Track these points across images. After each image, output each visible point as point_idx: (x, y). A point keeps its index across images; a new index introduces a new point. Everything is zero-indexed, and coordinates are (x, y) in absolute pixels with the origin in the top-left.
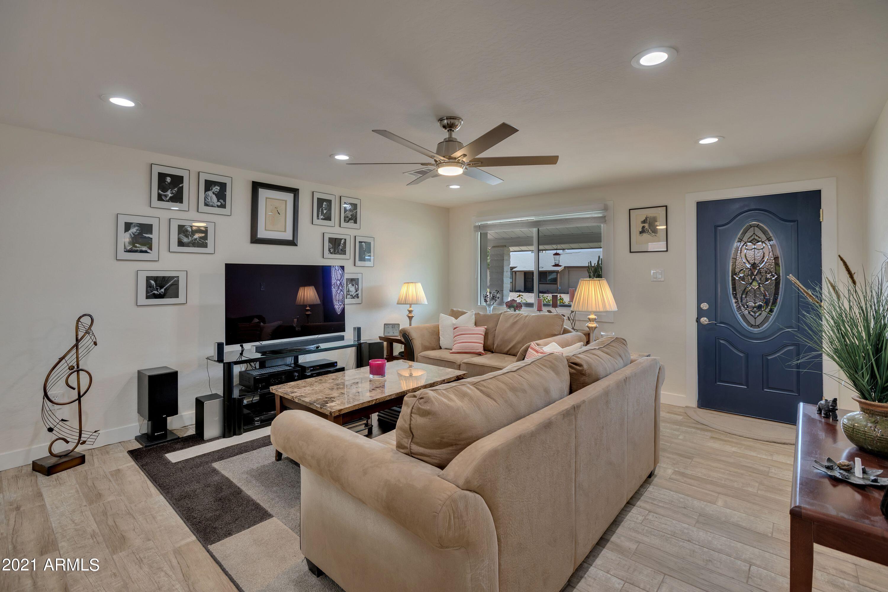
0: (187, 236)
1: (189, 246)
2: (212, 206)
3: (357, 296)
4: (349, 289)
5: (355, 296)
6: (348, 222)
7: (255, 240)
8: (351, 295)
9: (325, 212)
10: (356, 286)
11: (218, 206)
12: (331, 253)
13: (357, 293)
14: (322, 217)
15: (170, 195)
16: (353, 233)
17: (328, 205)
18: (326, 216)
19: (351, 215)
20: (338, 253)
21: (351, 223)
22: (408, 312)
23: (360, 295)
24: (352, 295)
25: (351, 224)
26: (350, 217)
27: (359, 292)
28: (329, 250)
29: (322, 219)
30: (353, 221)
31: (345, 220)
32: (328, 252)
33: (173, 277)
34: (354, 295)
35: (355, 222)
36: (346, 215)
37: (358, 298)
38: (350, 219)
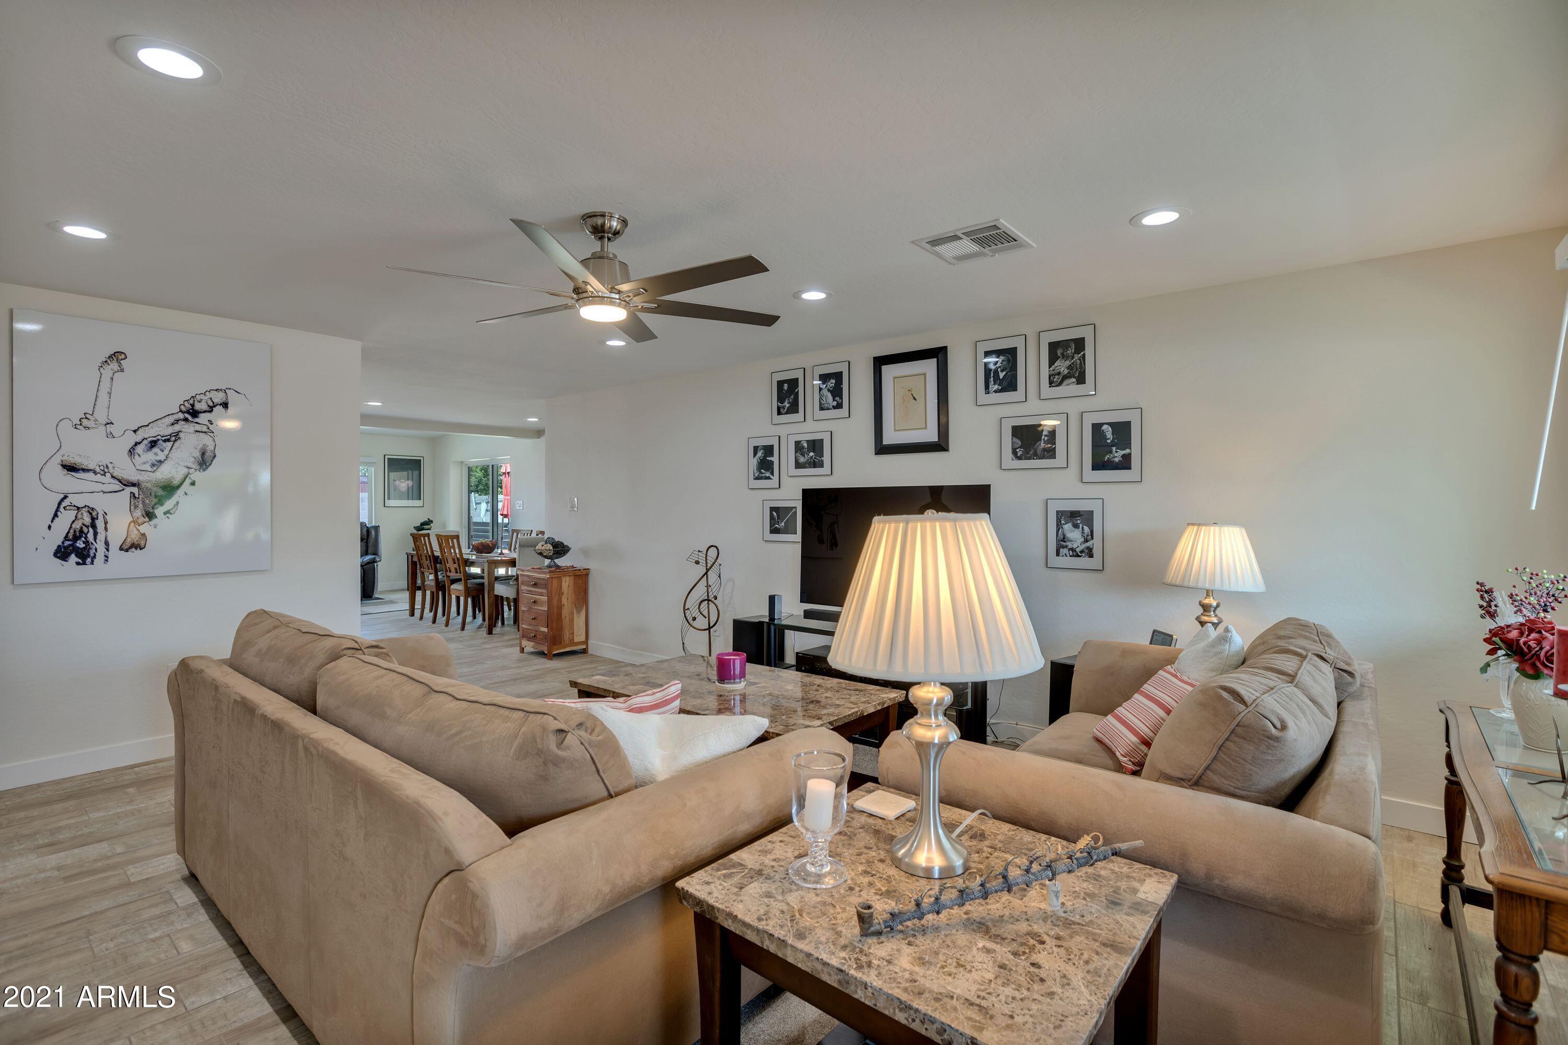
0: (803, 455)
1: (805, 468)
2: (828, 409)
3: (1090, 553)
4: (1064, 535)
5: (1082, 552)
6: (1060, 384)
7: (882, 449)
8: (1070, 549)
9: (1002, 375)
10: (1086, 528)
11: (834, 408)
12: (1019, 458)
13: (1088, 544)
14: (996, 387)
15: (788, 405)
16: (1073, 407)
17: (1009, 361)
18: (1005, 383)
19: (1069, 367)
20: (1036, 456)
21: (1068, 385)
22: (1201, 611)
23: (1097, 552)
24: (1072, 550)
25: (1070, 388)
26: (1066, 372)
27: (1096, 544)
28: (1014, 452)
29: (996, 392)
30: (1074, 380)
31: (1051, 383)
32: (1010, 455)
33: (792, 508)
34: (1078, 550)
35: (1081, 380)
36: (1054, 370)
37: (1091, 556)
38: (1065, 377)
